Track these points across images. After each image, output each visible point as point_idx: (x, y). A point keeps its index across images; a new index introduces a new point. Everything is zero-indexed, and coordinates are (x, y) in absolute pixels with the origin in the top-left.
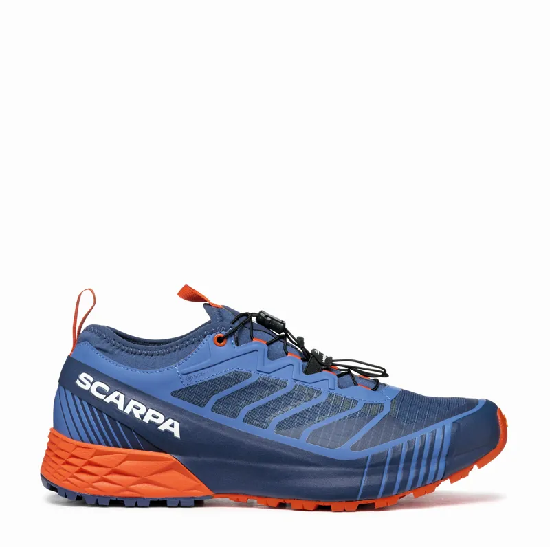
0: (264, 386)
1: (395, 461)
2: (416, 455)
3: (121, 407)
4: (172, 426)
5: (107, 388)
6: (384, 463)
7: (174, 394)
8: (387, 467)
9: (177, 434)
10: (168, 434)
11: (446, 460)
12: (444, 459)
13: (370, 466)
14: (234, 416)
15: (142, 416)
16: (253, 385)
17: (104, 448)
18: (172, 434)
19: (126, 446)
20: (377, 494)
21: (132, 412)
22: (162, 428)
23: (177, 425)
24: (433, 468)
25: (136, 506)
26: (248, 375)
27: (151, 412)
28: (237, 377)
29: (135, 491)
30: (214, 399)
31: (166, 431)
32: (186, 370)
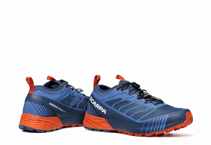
0: (126, 102)
1: (151, 124)
2: (156, 123)
3: (95, 106)
4: (104, 111)
5: (93, 100)
6: (148, 124)
7: (106, 103)
8: (148, 125)
9: (105, 113)
10: (103, 113)
11: (165, 125)
12: (165, 124)
13: (144, 125)
14: (118, 110)
15: (99, 108)
16: (123, 102)
17: (92, 116)
18: (104, 113)
19: (96, 116)
20: (145, 133)
21: (97, 107)
22: (102, 111)
23: (105, 111)
24: (161, 127)
25: (97, 131)
26: (123, 99)
27: (101, 107)
28: (120, 99)
29: (97, 127)
30: (114, 105)
31: (103, 112)
32: (109, 97)
